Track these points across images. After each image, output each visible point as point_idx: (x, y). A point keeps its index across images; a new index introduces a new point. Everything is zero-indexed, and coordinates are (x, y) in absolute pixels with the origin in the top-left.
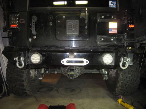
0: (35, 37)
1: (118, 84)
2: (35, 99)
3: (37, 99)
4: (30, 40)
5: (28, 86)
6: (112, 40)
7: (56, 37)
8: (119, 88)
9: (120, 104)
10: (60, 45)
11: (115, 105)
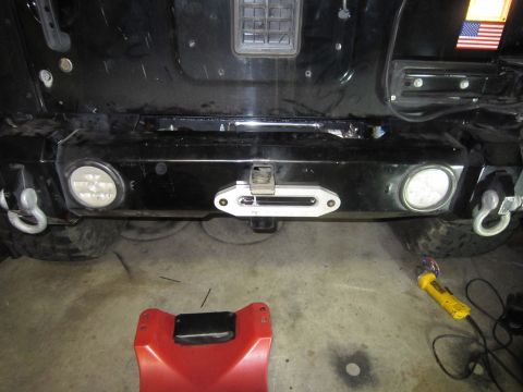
0: (67, 65)
1: (433, 230)
2: (122, 267)
3: (127, 268)
4: (47, 79)
5: (85, 236)
6: (465, 85)
7: (178, 67)
8: (433, 241)
9: (426, 290)
10: (204, 106)
11: (407, 293)
